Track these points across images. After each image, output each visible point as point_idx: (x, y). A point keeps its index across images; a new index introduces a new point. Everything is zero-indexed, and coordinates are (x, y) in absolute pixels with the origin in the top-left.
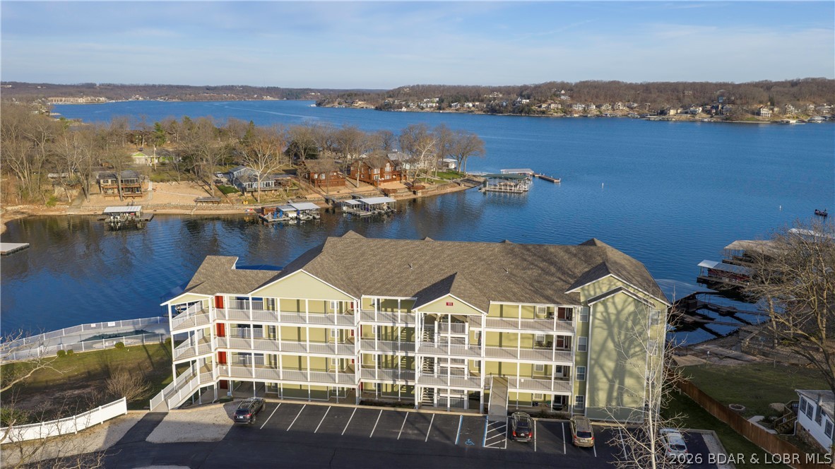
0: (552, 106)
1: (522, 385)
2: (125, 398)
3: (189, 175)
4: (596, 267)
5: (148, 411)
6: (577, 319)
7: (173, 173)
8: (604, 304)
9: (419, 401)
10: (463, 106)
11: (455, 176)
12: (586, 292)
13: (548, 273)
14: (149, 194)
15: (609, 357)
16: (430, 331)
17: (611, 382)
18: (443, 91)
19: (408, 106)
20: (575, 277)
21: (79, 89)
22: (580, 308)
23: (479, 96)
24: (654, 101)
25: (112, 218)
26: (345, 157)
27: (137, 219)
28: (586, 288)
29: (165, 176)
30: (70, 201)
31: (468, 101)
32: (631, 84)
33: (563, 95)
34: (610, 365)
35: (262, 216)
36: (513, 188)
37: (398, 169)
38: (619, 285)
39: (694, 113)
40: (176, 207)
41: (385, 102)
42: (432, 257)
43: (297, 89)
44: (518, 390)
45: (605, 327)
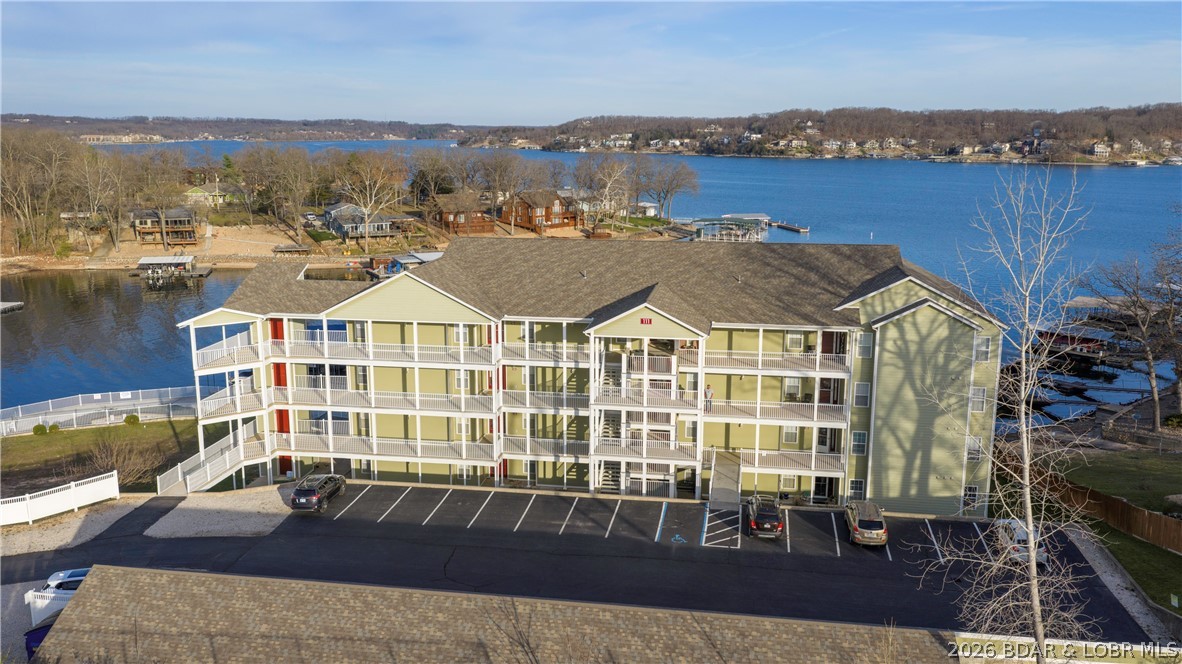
0: (795, 143)
1: (764, 461)
2: (115, 472)
3: (267, 217)
4: (884, 273)
5: (153, 495)
6: (853, 354)
7: (243, 215)
8: (899, 326)
9: (597, 485)
10: (666, 144)
11: (655, 223)
12: (869, 308)
13: (806, 283)
14: (207, 241)
15: (905, 414)
16: (614, 374)
17: (909, 457)
18: (638, 124)
19: (588, 145)
20: (850, 288)
21: (124, 125)
22: (859, 334)
23: (690, 130)
24: (940, 137)
25: (150, 272)
26: (496, 198)
27: (186, 274)
28: (869, 301)
29: (230, 217)
30: (91, 250)
31: (674, 137)
32: (907, 113)
33: (810, 127)
34: (908, 427)
35: (371, 271)
36: (740, 239)
37: (571, 209)
38: (924, 294)
39: (998, 152)
40: (245, 259)
41: (556, 141)
42: (618, 262)
43: (432, 125)
44: (756, 470)
45: (900, 364)
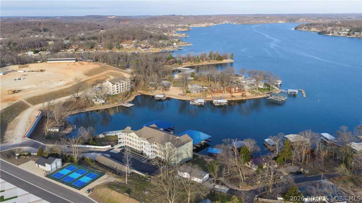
5: (113, 148)
10: (360, 34)
14: (170, 91)
19: (333, 33)
21: (205, 20)
41: (323, 30)
